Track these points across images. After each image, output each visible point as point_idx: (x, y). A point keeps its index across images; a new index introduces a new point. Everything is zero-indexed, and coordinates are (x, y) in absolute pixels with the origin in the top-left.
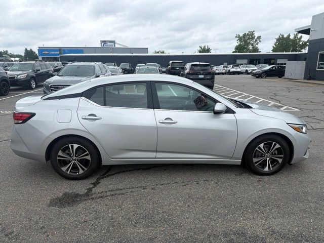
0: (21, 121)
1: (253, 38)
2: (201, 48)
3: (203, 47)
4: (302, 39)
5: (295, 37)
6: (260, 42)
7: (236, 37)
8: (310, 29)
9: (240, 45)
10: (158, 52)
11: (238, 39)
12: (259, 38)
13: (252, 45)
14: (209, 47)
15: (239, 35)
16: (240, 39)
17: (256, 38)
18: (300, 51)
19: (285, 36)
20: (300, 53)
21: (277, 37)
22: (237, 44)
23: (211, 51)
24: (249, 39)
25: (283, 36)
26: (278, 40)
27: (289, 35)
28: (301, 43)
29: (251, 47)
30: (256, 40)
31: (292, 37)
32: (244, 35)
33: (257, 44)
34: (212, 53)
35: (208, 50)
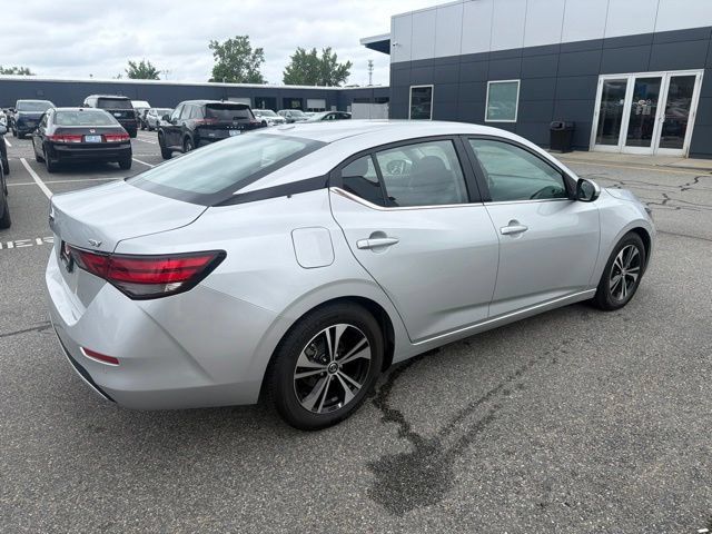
0: (178, 285)
1: (247, 52)
2: (133, 66)
3: (138, 66)
4: (338, 62)
5: (325, 57)
6: (263, 61)
7: (211, 47)
8: (389, 41)
9: (222, 66)
10: (11, 72)
11: (215, 50)
12: (260, 51)
13: (248, 67)
14: (153, 65)
15: (217, 43)
16: (220, 51)
17: (253, 52)
18: (336, 84)
19: (308, 52)
20: (333, 88)
21: (293, 54)
22: (217, 63)
23: (159, 75)
24: (239, 52)
25: (303, 52)
26: (296, 59)
27: (314, 52)
28: (336, 69)
29: (245, 72)
30: (254, 57)
31: (320, 56)
32: (229, 44)
33: (257, 65)
34: (163, 80)
35: (152, 74)
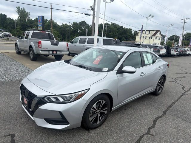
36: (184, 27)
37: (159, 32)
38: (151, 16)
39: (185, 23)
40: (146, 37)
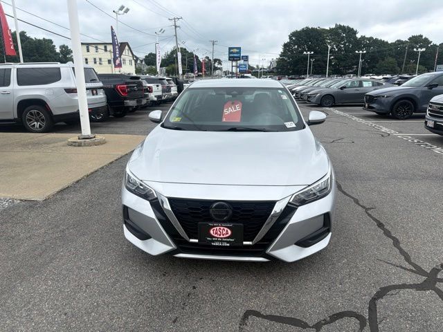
36: (176, 36)
37: (127, 47)
38: (124, 10)
39: (176, 27)
40: (100, 59)
